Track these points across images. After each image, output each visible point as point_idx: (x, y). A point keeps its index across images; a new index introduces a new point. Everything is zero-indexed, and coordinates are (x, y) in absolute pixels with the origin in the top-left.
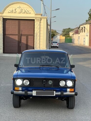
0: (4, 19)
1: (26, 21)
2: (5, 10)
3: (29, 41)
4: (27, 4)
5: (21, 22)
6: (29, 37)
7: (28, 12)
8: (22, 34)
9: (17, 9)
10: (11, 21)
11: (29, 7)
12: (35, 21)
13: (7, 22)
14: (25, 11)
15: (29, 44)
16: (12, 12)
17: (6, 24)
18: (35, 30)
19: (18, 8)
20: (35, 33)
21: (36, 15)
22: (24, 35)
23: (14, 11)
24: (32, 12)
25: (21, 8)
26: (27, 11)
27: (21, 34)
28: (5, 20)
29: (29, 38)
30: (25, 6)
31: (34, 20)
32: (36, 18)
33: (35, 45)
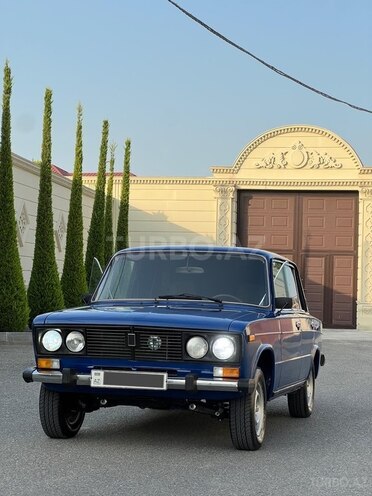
0: (240, 192)
1: (326, 199)
2: (244, 157)
3: (335, 278)
4: (329, 132)
5: (307, 201)
6: (337, 260)
7: (331, 164)
8: (311, 248)
9: (291, 152)
10: (267, 198)
11: (337, 145)
12: (361, 196)
13: (254, 203)
14: (321, 161)
15: (335, 288)
16: (271, 164)
17: (251, 211)
18: (360, 232)
19: (294, 148)
20: (360, 243)
21: (362, 172)
22: (319, 254)
23: (278, 161)
24: (349, 163)
25: (304, 151)
26: (327, 158)
27: (307, 251)
28: (246, 194)
29: (336, 265)
30: (321, 140)
31: (357, 192)
32: (363, 184)
33: (359, 293)
